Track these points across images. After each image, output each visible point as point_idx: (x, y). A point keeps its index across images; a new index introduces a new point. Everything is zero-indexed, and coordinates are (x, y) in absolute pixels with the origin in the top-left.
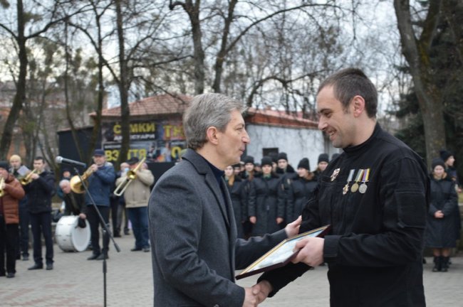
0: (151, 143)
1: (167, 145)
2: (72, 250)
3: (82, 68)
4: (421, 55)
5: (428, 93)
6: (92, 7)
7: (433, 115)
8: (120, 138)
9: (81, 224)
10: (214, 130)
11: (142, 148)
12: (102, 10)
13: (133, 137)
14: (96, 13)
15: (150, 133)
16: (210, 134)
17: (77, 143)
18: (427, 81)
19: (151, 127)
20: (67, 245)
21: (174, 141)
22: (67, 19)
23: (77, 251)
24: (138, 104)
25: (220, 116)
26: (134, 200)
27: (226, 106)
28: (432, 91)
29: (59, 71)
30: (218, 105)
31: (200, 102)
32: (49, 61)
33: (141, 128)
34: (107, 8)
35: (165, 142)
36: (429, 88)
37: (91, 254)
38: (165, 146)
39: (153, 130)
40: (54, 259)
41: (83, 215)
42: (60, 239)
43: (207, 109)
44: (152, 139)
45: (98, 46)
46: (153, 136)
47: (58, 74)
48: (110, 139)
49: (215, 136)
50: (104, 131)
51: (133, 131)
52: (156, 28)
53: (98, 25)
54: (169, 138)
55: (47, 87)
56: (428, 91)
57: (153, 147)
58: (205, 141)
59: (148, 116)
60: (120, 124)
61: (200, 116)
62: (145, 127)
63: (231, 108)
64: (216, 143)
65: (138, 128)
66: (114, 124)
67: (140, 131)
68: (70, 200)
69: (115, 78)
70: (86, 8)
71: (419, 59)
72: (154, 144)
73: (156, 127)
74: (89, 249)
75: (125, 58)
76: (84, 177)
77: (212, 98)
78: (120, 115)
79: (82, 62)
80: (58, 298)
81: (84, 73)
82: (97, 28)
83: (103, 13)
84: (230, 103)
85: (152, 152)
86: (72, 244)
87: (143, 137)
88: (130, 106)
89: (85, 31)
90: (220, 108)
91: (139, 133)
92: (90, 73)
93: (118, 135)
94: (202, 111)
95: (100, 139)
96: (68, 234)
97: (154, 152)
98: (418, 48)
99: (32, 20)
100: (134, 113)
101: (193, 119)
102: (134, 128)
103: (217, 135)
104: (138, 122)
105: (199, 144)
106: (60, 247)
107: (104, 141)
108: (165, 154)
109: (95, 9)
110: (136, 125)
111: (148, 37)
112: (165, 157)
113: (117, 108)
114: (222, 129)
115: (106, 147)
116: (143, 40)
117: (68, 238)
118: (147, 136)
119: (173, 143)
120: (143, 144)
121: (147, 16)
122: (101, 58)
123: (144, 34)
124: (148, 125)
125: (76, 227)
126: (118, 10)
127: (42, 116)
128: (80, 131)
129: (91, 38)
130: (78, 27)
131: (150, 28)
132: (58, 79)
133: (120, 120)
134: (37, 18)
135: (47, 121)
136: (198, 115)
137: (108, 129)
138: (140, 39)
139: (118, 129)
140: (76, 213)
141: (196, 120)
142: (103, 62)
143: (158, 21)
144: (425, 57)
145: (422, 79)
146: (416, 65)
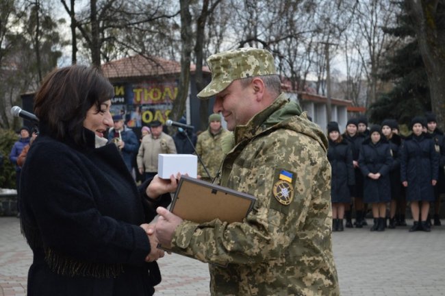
0: (121, 107)
1: (138, 109)
4: (427, 19)
5: (435, 57)
7: (439, 79)
15: (120, 96)
18: (433, 44)
19: (120, 91)
21: (144, 105)
24: (109, 66)
28: (438, 55)
35: (135, 106)
36: (436, 52)
38: (135, 111)
39: (123, 93)
44: (121, 103)
46: (122, 100)
54: (140, 102)
57: (123, 111)
71: (425, 22)
72: (123, 108)
73: (126, 90)
88: (102, 67)
98: (424, 11)
108: (135, 119)
112: (136, 122)
118: (117, 100)
119: (143, 108)
124: (117, 88)
144: (431, 21)
145: (428, 42)
146: (422, 28)
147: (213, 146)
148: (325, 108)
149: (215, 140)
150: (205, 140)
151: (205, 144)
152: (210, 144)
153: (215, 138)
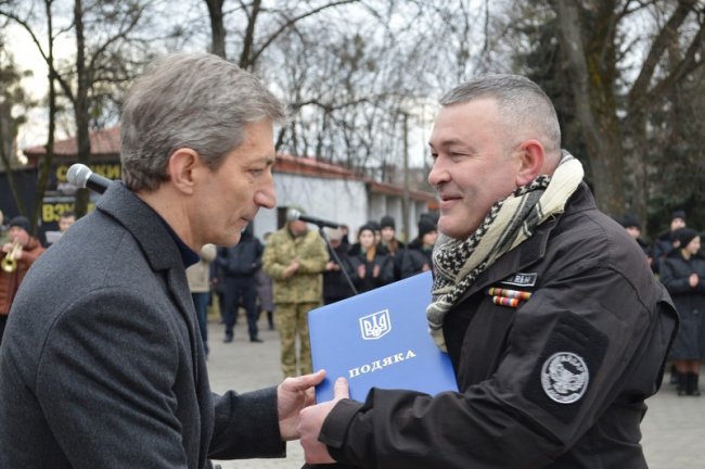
5: (602, 130)
7: (607, 162)
10: (192, 157)
16: (176, 167)
18: (599, 111)
19: (114, 171)
25: (216, 129)
27: (241, 108)
28: (606, 127)
30: (221, 99)
31: (179, 76)
36: (603, 122)
39: (117, 175)
43: (189, 100)
49: (190, 172)
53: (49, 15)
56: (601, 126)
58: (163, 178)
61: (165, 111)
62: (106, 171)
63: (252, 115)
64: (189, 191)
77: (212, 75)
84: (251, 102)
88: (91, 139)
89: (23, 24)
90: (223, 108)
93: (64, 182)
94: (176, 99)
100: (94, 149)
101: (148, 114)
103: (195, 173)
105: (148, 181)
114: (213, 159)
124: (109, 169)
130: (11, 17)
136: (161, 108)
141: (152, 117)
144: (597, 78)
145: (593, 108)
146: (584, 88)
147: (293, 253)
148: (399, 204)
149: (297, 246)
150: (282, 243)
151: (281, 250)
152: (289, 250)
153: (297, 240)
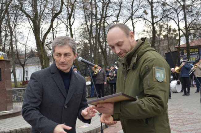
0: (197, 55)
2: (176, 92)
3: (172, 32)
6: (175, 11)
8: (186, 54)
9: (178, 83)
11: (194, 57)
12: (179, 12)
13: (191, 54)
14: (177, 13)
15: (196, 52)
17: (172, 56)
19: (197, 50)
20: (175, 90)
22: (167, 16)
23: (178, 93)
26: (197, 75)
29: (164, 33)
32: (161, 31)
33: (193, 50)
34: (181, 11)
37: (183, 93)
39: (197, 51)
40: (171, 95)
41: (179, 80)
42: (172, 89)
44: (197, 54)
45: (178, 24)
46: (197, 53)
47: (164, 35)
48: (183, 54)
50: (180, 52)
51: (190, 51)
52: (198, 16)
53: (178, 17)
55: (160, 39)
59: (195, 46)
60: (186, 49)
62: (195, 50)
65: (192, 50)
66: (184, 49)
67: (193, 51)
68: (175, 75)
69: (184, 34)
70: (174, 12)
73: (198, 50)
74: (182, 92)
75: (187, 27)
76: (180, 67)
78: (186, 46)
79: (171, 30)
80: (176, 110)
81: (172, 34)
82: (177, 18)
83: (179, 13)
85: (197, 58)
86: (176, 90)
87: (194, 53)
88: (190, 43)
89: (173, 19)
91: (192, 52)
92: (174, 34)
93: (186, 53)
95: (179, 55)
96: (175, 87)
97: (198, 58)
99: (155, 18)
100: (191, 45)
102: (191, 51)
104: (192, 48)
106: (172, 91)
107: (181, 55)
109: (176, 12)
110: (191, 49)
111: (195, 19)
113: (185, 44)
115: (181, 57)
116: (193, 20)
117: (175, 88)
118: (195, 53)
120: (194, 56)
121: (195, 12)
122: (179, 28)
123: (193, 18)
124: (195, 49)
125: (177, 84)
126: (184, 11)
127: (159, 48)
128: (173, 52)
129: (175, 22)
130: (170, 18)
131: (195, 16)
132: (164, 36)
133: (186, 48)
134: (157, 17)
135: (161, 50)
137: (182, 51)
138: (192, 21)
139: (185, 51)
140: (177, 80)
142: (179, 29)
143: (198, 14)
